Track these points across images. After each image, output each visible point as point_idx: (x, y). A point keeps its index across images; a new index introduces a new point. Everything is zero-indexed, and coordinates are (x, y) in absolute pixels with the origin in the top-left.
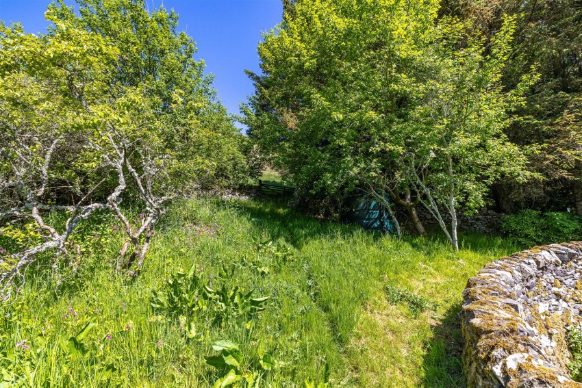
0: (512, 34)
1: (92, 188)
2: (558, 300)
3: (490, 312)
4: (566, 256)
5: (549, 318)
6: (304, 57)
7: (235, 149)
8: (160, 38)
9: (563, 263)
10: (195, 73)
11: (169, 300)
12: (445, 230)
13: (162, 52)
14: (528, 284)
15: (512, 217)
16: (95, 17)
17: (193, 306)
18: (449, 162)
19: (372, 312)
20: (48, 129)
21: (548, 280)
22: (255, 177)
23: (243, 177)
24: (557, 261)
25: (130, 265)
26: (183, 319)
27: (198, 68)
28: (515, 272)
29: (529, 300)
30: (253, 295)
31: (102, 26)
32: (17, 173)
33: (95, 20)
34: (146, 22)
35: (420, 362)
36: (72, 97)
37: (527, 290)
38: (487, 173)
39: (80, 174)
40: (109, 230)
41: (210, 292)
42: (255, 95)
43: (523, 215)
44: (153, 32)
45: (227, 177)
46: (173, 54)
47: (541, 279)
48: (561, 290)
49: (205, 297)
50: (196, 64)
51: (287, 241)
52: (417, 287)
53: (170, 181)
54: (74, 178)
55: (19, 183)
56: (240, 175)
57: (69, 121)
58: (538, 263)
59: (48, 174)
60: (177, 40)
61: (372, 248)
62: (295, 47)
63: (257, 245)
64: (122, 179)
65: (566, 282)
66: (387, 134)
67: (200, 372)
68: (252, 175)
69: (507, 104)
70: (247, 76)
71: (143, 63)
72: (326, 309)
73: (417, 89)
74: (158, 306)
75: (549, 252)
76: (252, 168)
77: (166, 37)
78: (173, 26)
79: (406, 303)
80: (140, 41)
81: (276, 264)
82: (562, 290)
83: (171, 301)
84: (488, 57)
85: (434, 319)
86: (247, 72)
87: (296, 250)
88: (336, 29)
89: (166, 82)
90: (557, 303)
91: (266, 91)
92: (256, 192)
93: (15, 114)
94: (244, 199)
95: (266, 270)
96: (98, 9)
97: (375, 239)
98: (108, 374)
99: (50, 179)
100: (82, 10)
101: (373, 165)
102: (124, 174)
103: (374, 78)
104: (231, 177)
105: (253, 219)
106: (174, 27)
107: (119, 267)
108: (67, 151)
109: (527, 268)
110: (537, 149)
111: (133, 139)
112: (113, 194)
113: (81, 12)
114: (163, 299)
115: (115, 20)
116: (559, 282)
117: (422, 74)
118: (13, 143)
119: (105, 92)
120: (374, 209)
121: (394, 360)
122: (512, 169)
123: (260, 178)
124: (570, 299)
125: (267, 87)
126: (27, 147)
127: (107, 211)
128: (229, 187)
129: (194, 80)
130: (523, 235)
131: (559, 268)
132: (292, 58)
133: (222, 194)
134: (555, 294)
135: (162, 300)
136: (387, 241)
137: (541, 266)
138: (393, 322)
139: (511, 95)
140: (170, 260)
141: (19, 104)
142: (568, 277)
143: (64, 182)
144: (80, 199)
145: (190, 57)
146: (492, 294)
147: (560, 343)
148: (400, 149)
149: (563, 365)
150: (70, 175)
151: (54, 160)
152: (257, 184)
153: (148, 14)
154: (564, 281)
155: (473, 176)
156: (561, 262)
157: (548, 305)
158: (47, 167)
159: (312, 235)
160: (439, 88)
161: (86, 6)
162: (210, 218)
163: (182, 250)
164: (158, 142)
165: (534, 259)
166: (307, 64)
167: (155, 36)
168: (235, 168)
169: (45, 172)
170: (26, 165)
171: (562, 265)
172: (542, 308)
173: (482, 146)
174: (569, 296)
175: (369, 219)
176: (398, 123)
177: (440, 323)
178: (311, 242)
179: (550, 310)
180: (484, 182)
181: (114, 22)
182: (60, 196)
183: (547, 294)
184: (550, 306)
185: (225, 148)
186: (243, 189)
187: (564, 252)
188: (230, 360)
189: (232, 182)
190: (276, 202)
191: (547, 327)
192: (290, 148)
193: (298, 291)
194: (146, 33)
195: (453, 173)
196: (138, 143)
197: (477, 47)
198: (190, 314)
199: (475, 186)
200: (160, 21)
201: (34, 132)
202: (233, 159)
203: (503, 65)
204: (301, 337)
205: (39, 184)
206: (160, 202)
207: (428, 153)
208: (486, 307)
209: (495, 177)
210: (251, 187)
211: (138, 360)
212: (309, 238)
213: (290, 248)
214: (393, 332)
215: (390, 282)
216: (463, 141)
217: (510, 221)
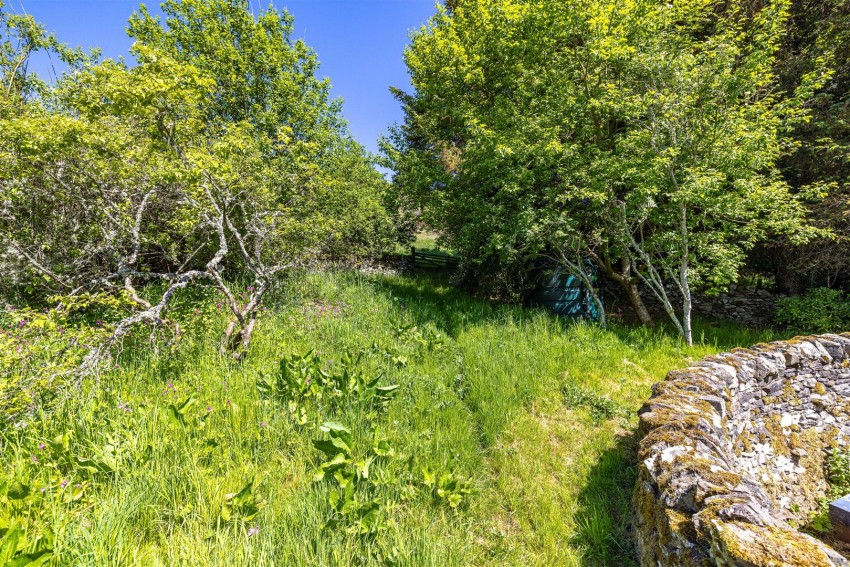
0: (787, 8)
1: (190, 256)
2: (818, 412)
3: (671, 406)
4: (841, 351)
5: (798, 435)
6: (464, 65)
7: (376, 204)
8: (269, 51)
9: (834, 359)
10: (318, 97)
11: (278, 384)
12: (673, 316)
13: (273, 71)
14: (768, 387)
15: (795, 299)
16: (186, 29)
17: (305, 391)
18: (682, 215)
19: (537, 415)
20: (138, 181)
21: (805, 384)
22: (405, 242)
23: (388, 244)
24: (825, 357)
25: (236, 347)
26: (293, 406)
27: (321, 90)
28: (746, 368)
29: (766, 408)
30: (379, 383)
31: (195, 42)
32: (106, 236)
33: (186, 34)
34: (250, 30)
35: (586, 471)
36: (163, 138)
37: (765, 394)
38: (746, 230)
39: (176, 237)
40: (211, 308)
41: (325, 377)
42: (404, 124)
43: (813, 297)
44: (259, 44)
45: (366, 244)
46: (287, 73)
47: (792, 381)
48: (825, 397)
49: (320, 382)
50: (319, 85)
51: (439, 326)
52: (610, 389)
53: (284, 247)
54: (169, 244)
55: (109, 248)
56: (384, 240)
57: (161, 172)
58: (788, 357)
59: (140, 238)
60: (293, 52)
61: (556, 339)
62: (451, 52)
63: (396, 330)
64: (223, 242)
65: (837, 388)
66: (583, 174)
67: (309, 459)
68: (402, 241)
69: (780, 121)
70: (393, 96)
71: (248, 89)
72: (474, 408)
73: (631, 104)
74: (265, 390)
75: (814, 344)
76: (401, 230)
77: (277, 49)
78: (287, 32)
79: (589, 408)
80: (244, 58)
81: (417, 354)
82: (826, 399)
83: (280, 385)
84: (751, 47)
85: (624, 427)
86: (393, 91)
87: (449, 339)
88: (506, 22)
89: (279, 114)
90: (815, 416)
91: (420, 117)
92: (407, 264)
93: (101, 164)
94: (390, 274)
95: (403, 360)
96: (190, 17)
97: (565, 327)
98: (210, 448)
99: (142, 245)
100: (170, 22)
101: (561, 220)
102: (226, 237)
103: (566, 91)
104: (372, 243)
105: (396, 299)
106: (288, 34)
107: (223, 349)
108: (161, 210)
109: (766, 363)
110: (822, 191)
111: (235, 191)
112: (214, 261)
113: (169, 24)
114: (271, 382)
115: (211, 31)
116: (823, 388)
117: (642, 81)
118: (100, 201)
119: (202, 132)
120: (571, 287)
121: (551, 468)
122: (785, 223)
123: (413, 244)
124: (840, 412)
125: (421, 112)
126: (115, 205)
127: (207, 281)
128: (367, 257)
129: (315, 107)
130: (809, 328)
131: (827, 368)
132: (447, 69)
133: (359, 267)
134: (815, 403)
135: (269, 383)
136: (581, 330)
137: (793, 362)
138: (563, 428)
139: (785, 107)
140: (284, 344)
141: (105, 152)
142: (842, 381)
143: (158, 248)
144: (176, 268)
145: (310, 74)
146: (689, 389)
147: (812, 470)
148: (602, 197)
149: (810, 497)
150: (165, 240)
151: (145, 221)
152: (410, 253)
153: (252, 20)
154: (835, 386)
155: (721, 236)
156: (831, 358)
157: (799, 416)
158: (138, 229)
159: (474, 320)
160: (665, 102)
161: (175, 15)
162: (337, 295)
163: (299, 333)
164: (267, 194)
165: (783, 352)
166: (469, 76)
167: (262, 49)
168: (376, 230)
169: (136, 234)
170: (116, 227)
171: (833, 363)
172: (787, 420)
173: (728, 187)
174: (839, 408)
175: (564, 301)
176: (601, 158)
177: (631, 433)
178: (472, 329)
179: (802, 425)
180: (740, 245)
181: (210, 34)
182: (154, 265)
183: (801, 403)
184: (802, 419)
185: (362, 202)
186: (388, 260)
187: (838, 344)
188: (338, 443)
189: (373, 249)
190: (434, 278)
191: (791, 446)
192: (447, 198)
193: (441, 386)
194: (250, 46)
195: (689, 230)
196: (243, 197)
197: (730, 34)
198: (302, 400)
199: (725, 251)
200: (269, 27)
201: (122, 187)
202: (374, 217)
203: (773, 58)
204: (434, 435)
205: (131, 251)
206: (272, 272)
207: (644, 201)
208: (669, 401)
209: (757, 236)
210: (399, 257)
211: (241, 442)
212: (469, 324)
213: (440, 335)
214: (561, 439)
215: (572, 381)
216: (701, 181)
217: (792, 305)
